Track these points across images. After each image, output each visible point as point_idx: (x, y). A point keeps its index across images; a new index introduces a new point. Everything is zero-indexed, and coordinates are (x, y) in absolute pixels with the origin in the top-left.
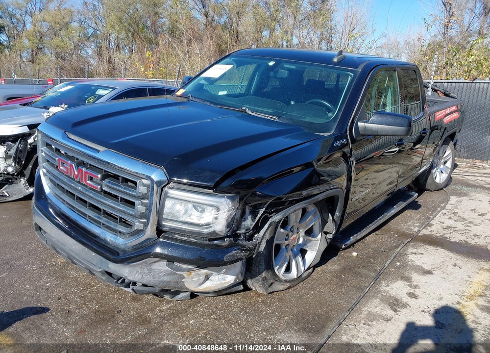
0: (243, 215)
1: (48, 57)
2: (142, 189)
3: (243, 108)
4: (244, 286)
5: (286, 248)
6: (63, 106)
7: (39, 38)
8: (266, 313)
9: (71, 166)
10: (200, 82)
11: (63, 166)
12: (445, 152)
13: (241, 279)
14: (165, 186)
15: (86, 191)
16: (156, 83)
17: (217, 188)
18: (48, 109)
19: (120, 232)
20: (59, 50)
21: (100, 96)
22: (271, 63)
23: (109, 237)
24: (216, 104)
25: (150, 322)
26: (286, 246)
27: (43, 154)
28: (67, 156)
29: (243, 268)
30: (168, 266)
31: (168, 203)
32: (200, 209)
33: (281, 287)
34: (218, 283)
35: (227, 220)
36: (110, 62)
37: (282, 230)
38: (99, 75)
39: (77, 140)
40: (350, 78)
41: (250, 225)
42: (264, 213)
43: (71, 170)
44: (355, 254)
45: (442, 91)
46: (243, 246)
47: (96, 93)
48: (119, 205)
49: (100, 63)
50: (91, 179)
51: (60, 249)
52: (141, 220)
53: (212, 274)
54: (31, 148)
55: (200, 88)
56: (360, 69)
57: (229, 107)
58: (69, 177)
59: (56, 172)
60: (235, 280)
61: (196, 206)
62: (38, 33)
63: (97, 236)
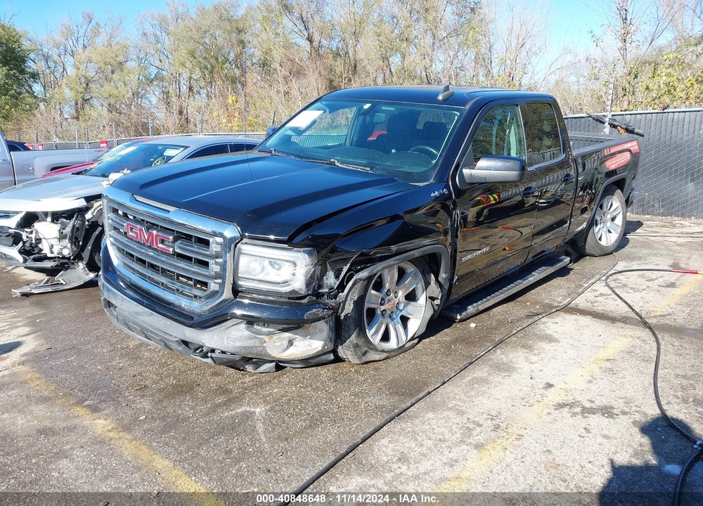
0: (324, 273)
1: (98, 111)
2: (215, 248)
3: (332, 160)
4: (334, 355)
5: (382, 315)
6: (125, 171)
7: (84, 85)
8: (358, 381)
9: (141, 230)
10: (286, 133)
11: (132, 231)
12: (612, 205)
13: (330, 346)
14: (238, 243)
15: (158, 255)
16: (240, 137)
17: (291, 241)
18: (107, 176)
19: (196, 296)
20: (112, 101)
21: (170, 158)
22: (367, 106)
23: (183, 303)
24: (301, 157)
25: (231, 392)
26: (382, 312)
27: (110, 221)
28: (136, 220)
29: (331, 334)
30: (247, 329)
31: (243, 261)
32: (276, 266)
33: (376, 357)
34: (304, 349)
35: (306, 276)
36: (181, 113)
37: (373, 292)
38: (167, 131)
39: (146, 202)
40: (456, 118)
41: (333, 284)
42: (349, 270)
43: (140, 235)
44: (473, 325)
45: (624, 126)
46: (325, 304)
47: (164, 154)
48: (193, 267)
49: (168, 114)
50: (162, 242)
51: (133, 323)
52: (216, 281)
53: (295, 339)
54: (89, 225)
55: (287, 140)
56: (468, 107)
57: (316, 159)
58: (139, 242)
59: (124, 240)
60: (323, 347)
61: (273, 263)
62: (83, 78)
63: (172, 303)
